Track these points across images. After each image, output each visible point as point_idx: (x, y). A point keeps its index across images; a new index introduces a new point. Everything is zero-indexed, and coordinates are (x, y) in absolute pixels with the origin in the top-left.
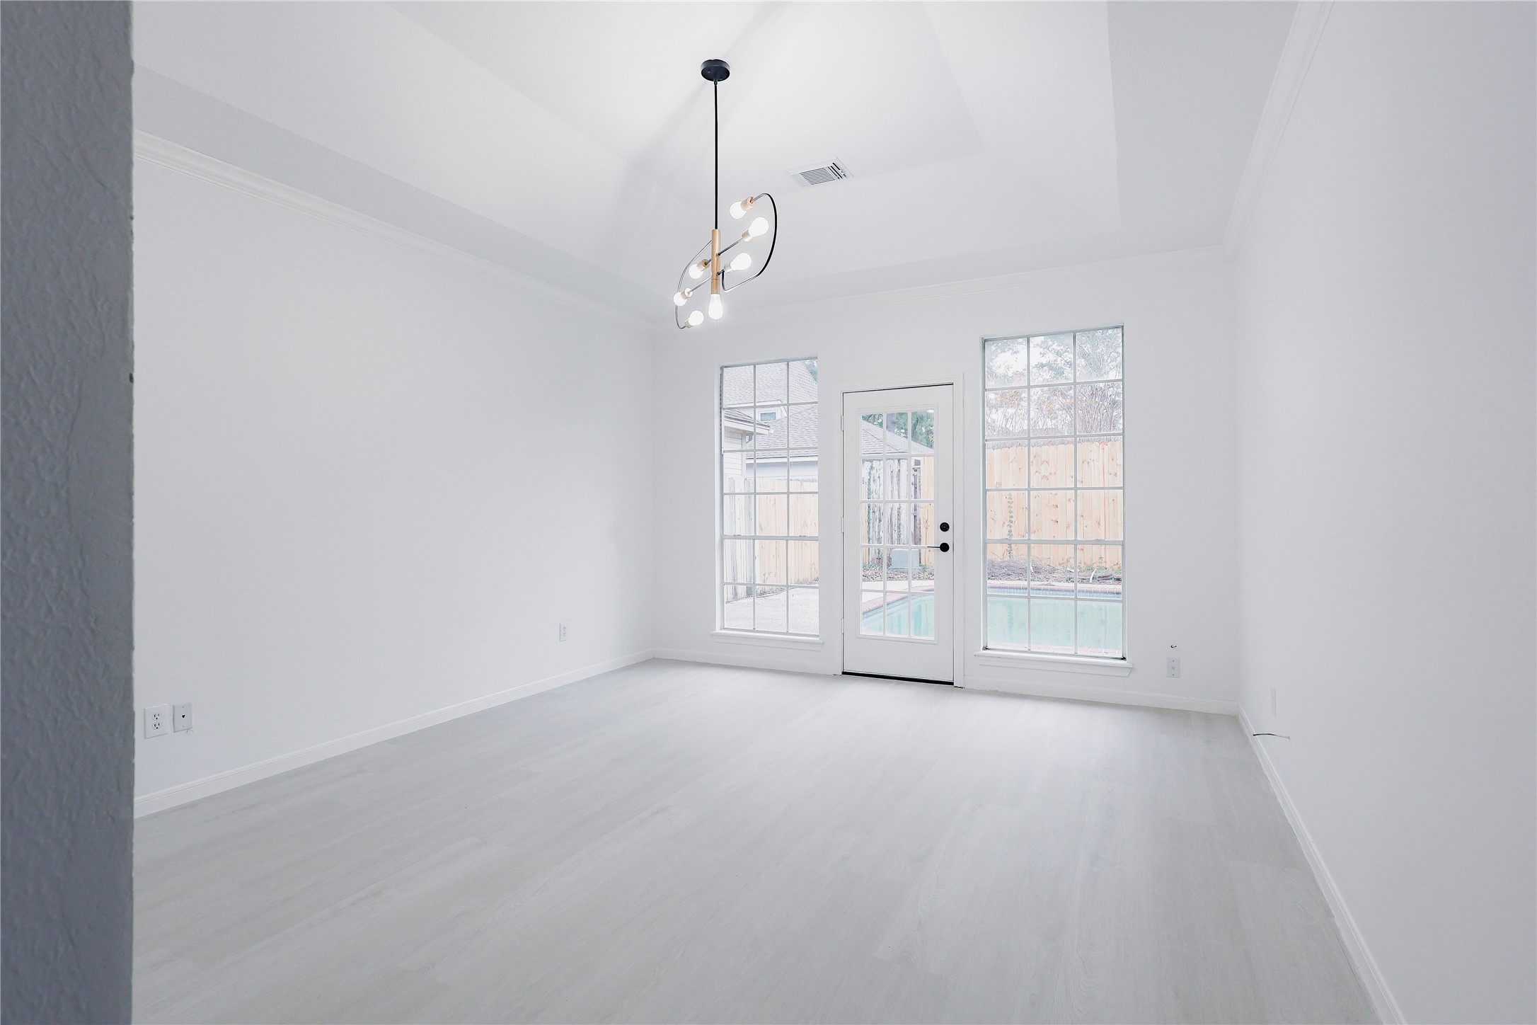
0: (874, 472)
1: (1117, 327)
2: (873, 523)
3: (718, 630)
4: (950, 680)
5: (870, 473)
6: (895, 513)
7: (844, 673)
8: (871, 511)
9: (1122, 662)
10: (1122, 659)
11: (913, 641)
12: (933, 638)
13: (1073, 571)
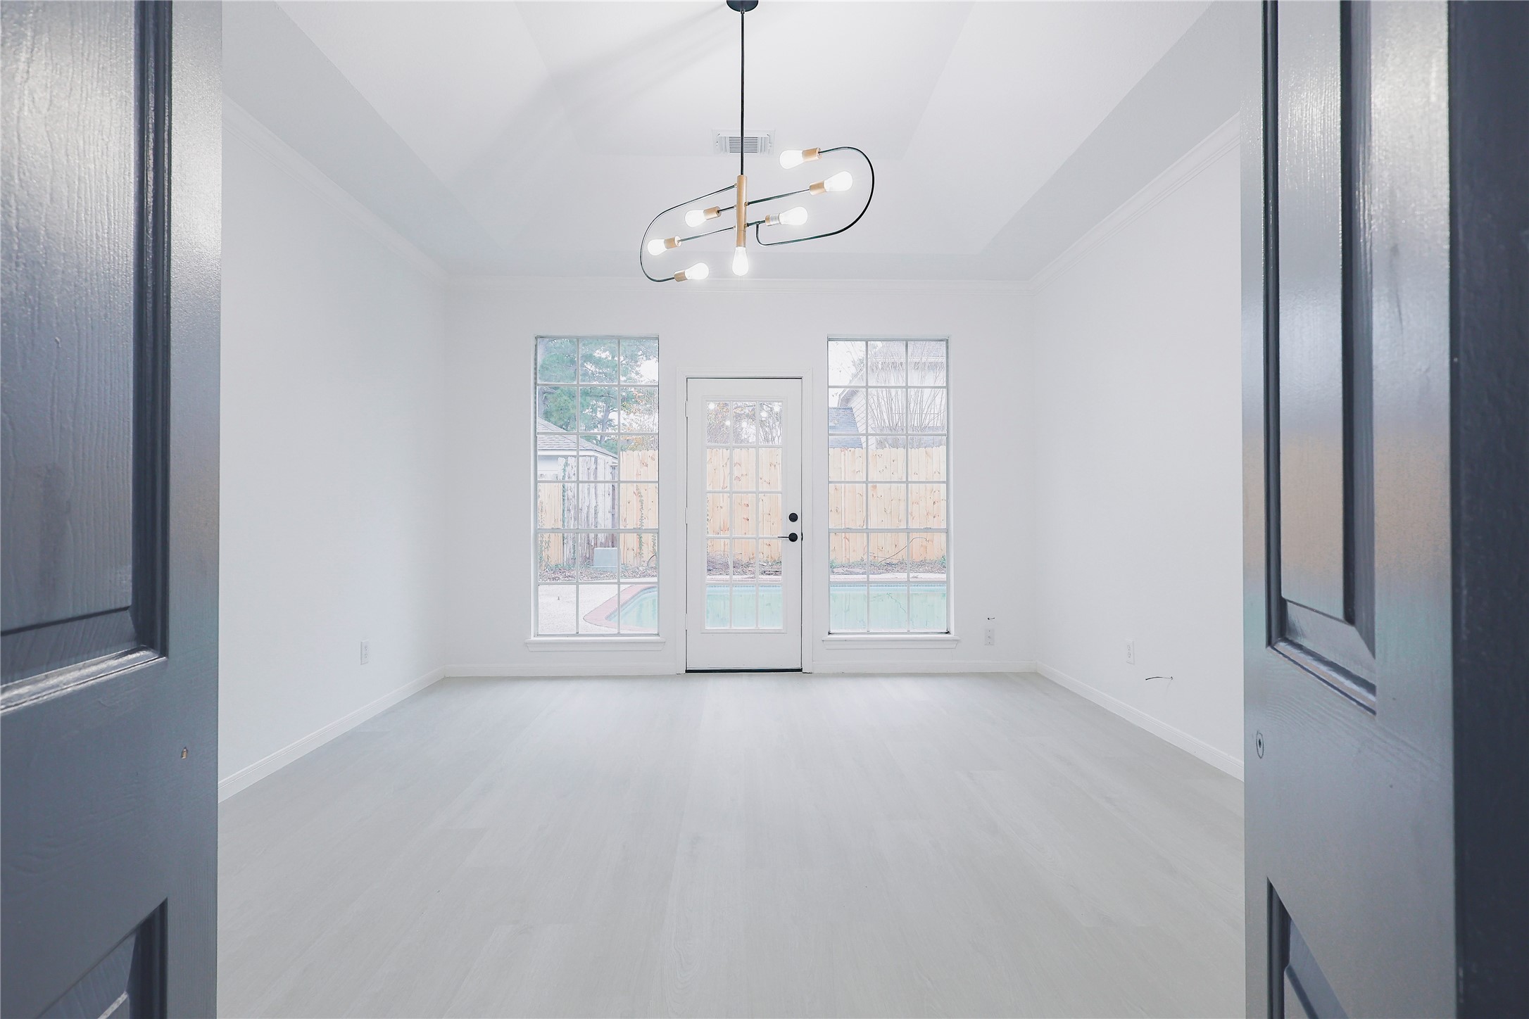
0: (568, 469)
1: (941, 340)
2: (568, 522)
3: (533, 638)
4: (798, 667)
5: (564, 470)
6: (592, 511)
7: (687, 671)
8: (566, 509)
9: (947, 635)
10: (947, 633)
11: (761, 631)
12: (779, 627)
13: (765, 564)
